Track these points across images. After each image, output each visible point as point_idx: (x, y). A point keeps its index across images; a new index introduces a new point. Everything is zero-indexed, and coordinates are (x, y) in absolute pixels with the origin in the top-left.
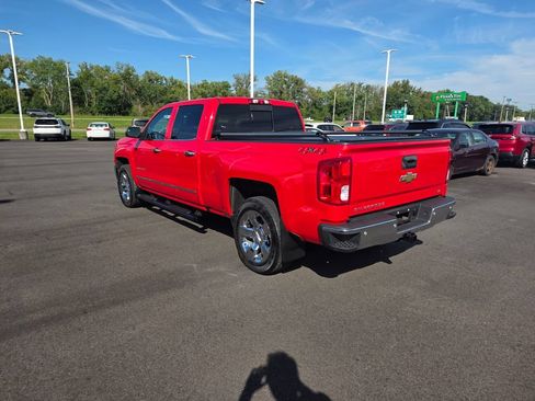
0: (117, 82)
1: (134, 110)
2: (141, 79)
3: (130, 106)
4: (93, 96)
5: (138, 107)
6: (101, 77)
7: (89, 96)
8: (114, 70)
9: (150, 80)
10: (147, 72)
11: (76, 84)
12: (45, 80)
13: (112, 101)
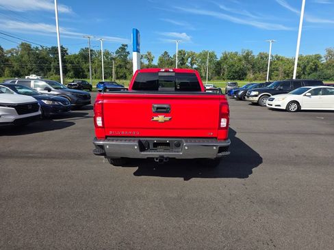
0: (240, 60)
1: (247, 77)
2: (256, 57)
3: (246, 74)
4: (226, 70)
5: (250, 75)
6: (232, 58)
7: (224, 70)
8: (240, 54)
9: (262, 58)
10: (260, 53)
11: (219, 64)
12: (205, 63)
13: (236, 72)
